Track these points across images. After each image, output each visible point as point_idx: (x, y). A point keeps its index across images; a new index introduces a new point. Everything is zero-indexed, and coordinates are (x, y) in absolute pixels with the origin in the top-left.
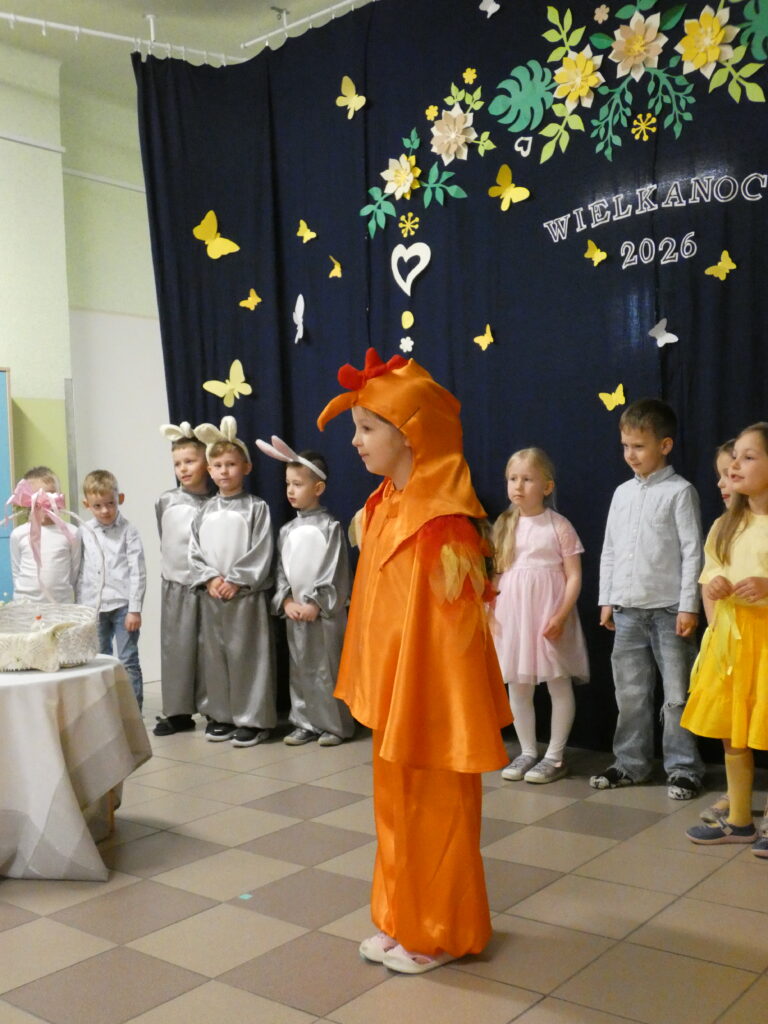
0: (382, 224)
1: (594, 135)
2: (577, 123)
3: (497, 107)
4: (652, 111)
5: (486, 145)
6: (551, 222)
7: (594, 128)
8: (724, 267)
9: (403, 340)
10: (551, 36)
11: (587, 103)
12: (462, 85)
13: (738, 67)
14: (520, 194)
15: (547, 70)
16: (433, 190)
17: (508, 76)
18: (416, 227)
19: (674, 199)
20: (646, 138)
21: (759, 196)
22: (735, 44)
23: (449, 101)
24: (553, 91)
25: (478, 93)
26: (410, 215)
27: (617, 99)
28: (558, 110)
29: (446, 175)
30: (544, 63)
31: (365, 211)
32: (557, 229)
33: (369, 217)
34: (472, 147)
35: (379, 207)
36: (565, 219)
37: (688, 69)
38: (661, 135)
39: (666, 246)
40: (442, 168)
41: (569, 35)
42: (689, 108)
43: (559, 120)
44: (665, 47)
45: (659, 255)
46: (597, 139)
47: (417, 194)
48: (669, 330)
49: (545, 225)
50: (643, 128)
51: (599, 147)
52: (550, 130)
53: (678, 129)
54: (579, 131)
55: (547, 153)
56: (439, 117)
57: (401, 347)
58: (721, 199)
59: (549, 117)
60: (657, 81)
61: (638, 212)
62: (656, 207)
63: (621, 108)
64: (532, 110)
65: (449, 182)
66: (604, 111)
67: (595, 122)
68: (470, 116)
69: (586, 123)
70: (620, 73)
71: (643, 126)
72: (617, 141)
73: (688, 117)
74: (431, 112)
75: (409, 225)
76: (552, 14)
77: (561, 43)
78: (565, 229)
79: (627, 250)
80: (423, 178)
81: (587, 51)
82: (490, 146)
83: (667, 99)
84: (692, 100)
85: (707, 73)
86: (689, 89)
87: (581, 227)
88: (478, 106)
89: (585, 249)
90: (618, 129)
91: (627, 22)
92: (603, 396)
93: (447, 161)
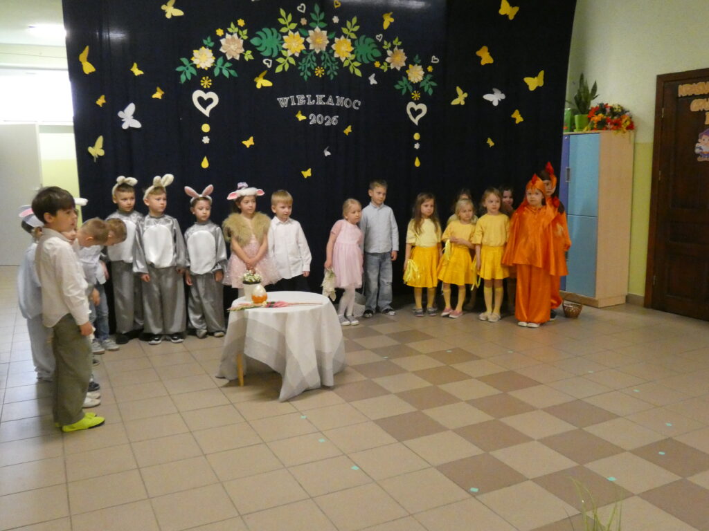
0: (189, 78)
1: (300, 68)
2: (292, 61)
3: (255, 41)
4: (323, 67)
5: (248, 56)
6: (281, 99)
7: (300, 66)
8: (348, 130)
9: (204, 138)
10: (281, 21)
11: (297, 55)
12: (236, 25)
13: (353, 61)
14: (268, 83)
15: (280, 35)
16: (221, 69)
17: (261, 30)
18: (210, 84)
19: (330, 102)
20: (320, 76)
21: (358, 108)
22: (352, 53)
23: (230, 30)
24: (282, 44)
25: (245, 32)
26: (207, 77)
27: (309, 58)
28: (284, 53)
29: (228, 65)
30: (278, 32)
31: (179, 69)
32: (283, 102)
33: (181, 73)
34: (242, 56)
35: (187, 69)
36: (287, 99)
37: (336, 55)
38: (325, 77)
39: (328, 119)
40: (225, 60)
41: (289, 24)
42: (336, 70)
43: (285, 58)
44: (328, 44)
45: (325, 122)
46: (301, 71)
47: (211, 69)
48: (328, 150)
49: (278, 99)
50: (319, 72)
51: (302, 74)
52: (280, 60)
53: (332, 77)
54: (293, 65)
55: (279, 69)
56: (224, 36)
57: (203, 141)
58: (347, 106)
59: (280, 55)
60: (325, 55)
61: (317, 104)
62: (324, 103)
63: (311, 62)
64: (272, 49)
65: (229, 68)
66: (304, 60)
67: (300, 64)
68: (242, 41)
69: (296, 63)
70: (311, 47)
71: (320, 72)
72: (309, 74)
73: (336, 73)
74: (220, 32)
75: (206, 82)
76: (283, 13)
77: (285, 26)
78: (286, 103)
79: (312, 117)
80: (216, 62)
81: (297, 33)
82: (252, 58)
83: (329, 65)
84: (337, 68)
85: (343, 59)
86: (337, 63)
87: (293, 104)
88: (246, 37)
89: (297, 113)
90: (309, 69)
91: (313, 29)
92: (303, 172)
93: (229, 58)
